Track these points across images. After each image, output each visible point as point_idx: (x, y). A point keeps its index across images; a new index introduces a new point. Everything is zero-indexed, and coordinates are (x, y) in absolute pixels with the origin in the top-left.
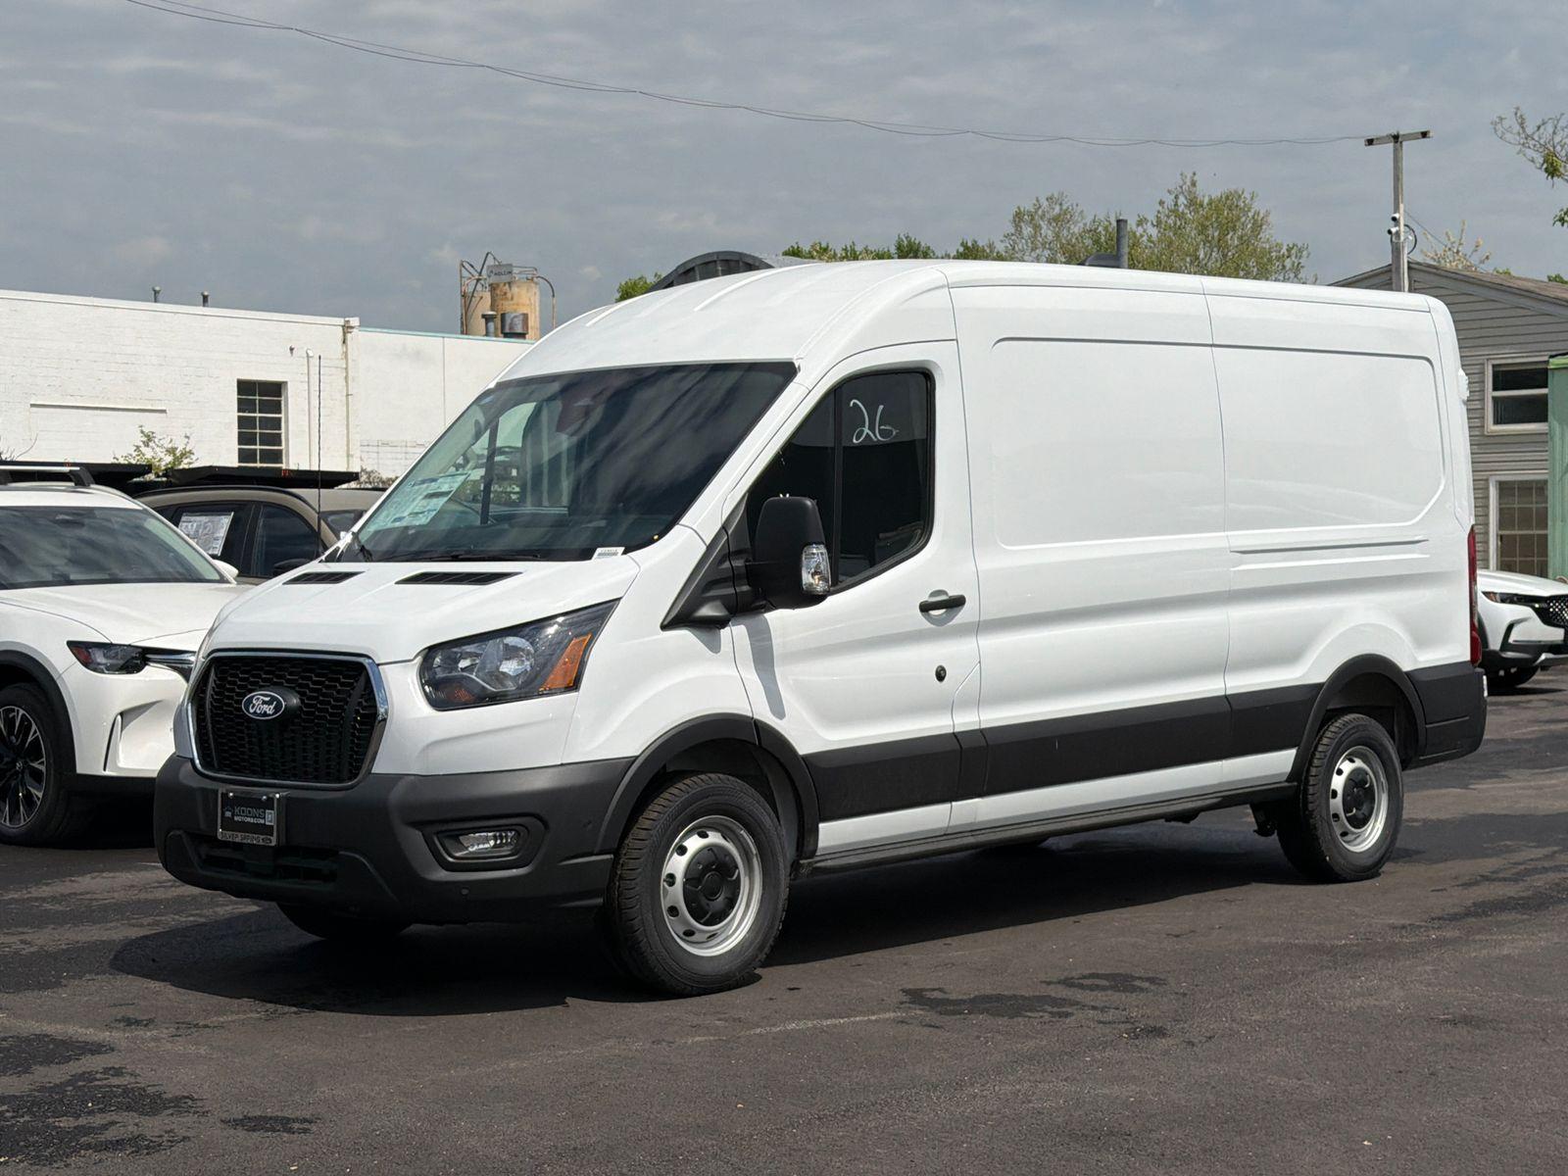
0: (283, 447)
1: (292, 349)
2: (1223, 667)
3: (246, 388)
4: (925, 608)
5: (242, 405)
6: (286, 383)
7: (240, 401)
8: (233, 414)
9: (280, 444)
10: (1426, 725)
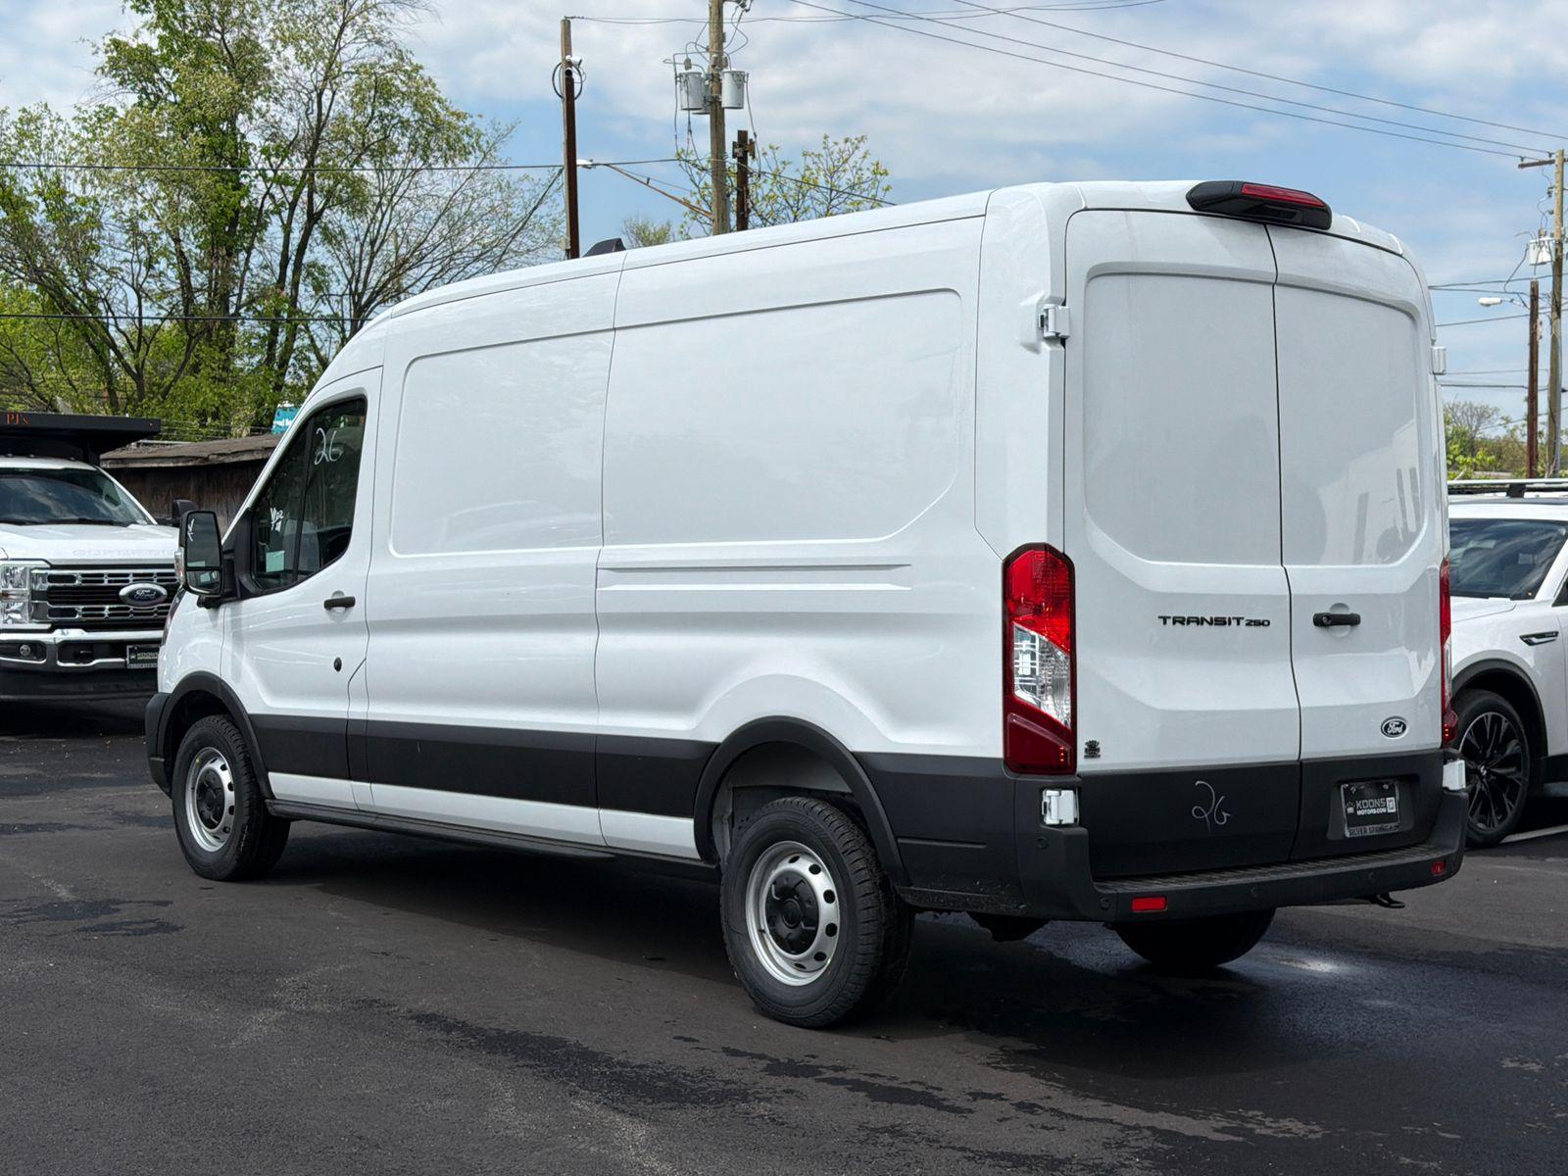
2: (593, 701)
4: (328, 605)
10: (896, 838)
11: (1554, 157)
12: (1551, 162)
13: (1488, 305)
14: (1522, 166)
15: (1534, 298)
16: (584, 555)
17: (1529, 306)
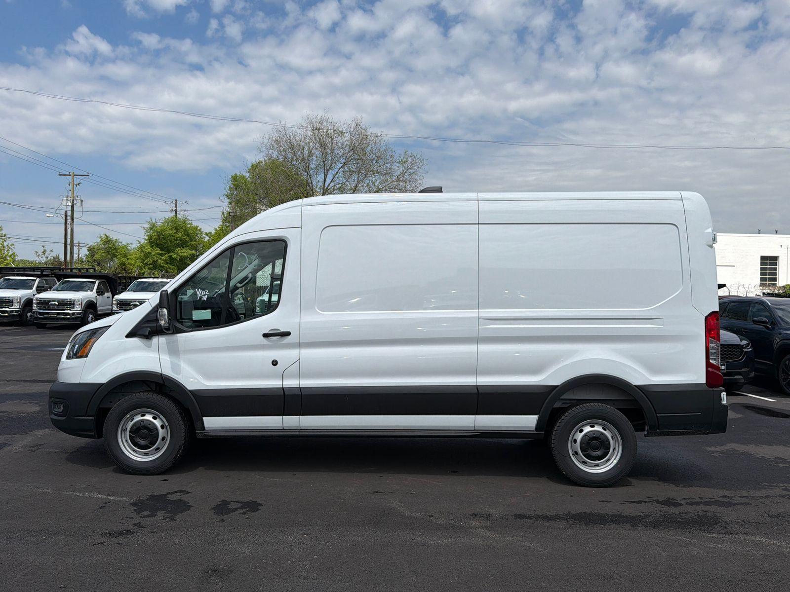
0: (777, 277)
1: (781, 246)
2: (476, 372)
3: (764, 259)
4: (266, 336)
5: (762, 264)
6: (779, 257)
7: (761, 263)
8: (759, 266)
9: (776, 276)
10: (656, 414)
11: (70, 174)
12: (71, 175)
13: (49, 217)
14: (60, 175)
15: (66, 216)
16: (472, 313)
17: (64, 218)
